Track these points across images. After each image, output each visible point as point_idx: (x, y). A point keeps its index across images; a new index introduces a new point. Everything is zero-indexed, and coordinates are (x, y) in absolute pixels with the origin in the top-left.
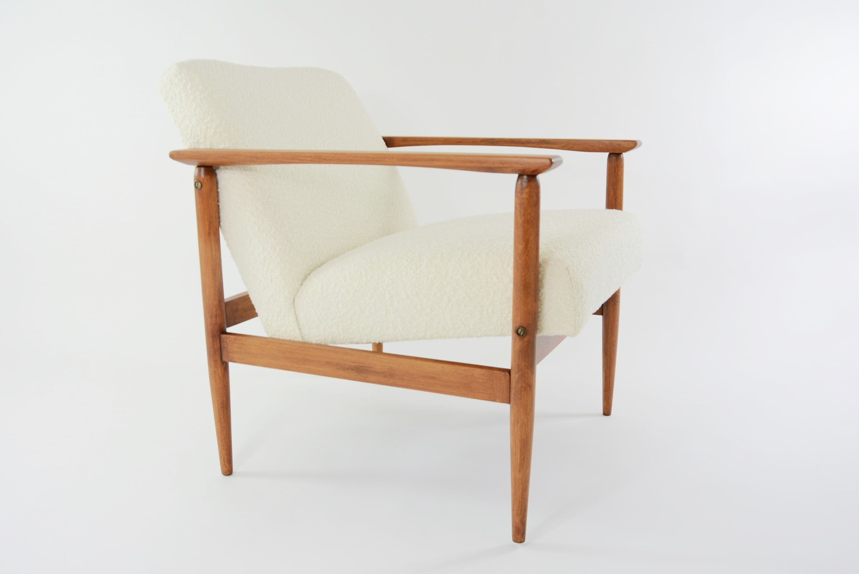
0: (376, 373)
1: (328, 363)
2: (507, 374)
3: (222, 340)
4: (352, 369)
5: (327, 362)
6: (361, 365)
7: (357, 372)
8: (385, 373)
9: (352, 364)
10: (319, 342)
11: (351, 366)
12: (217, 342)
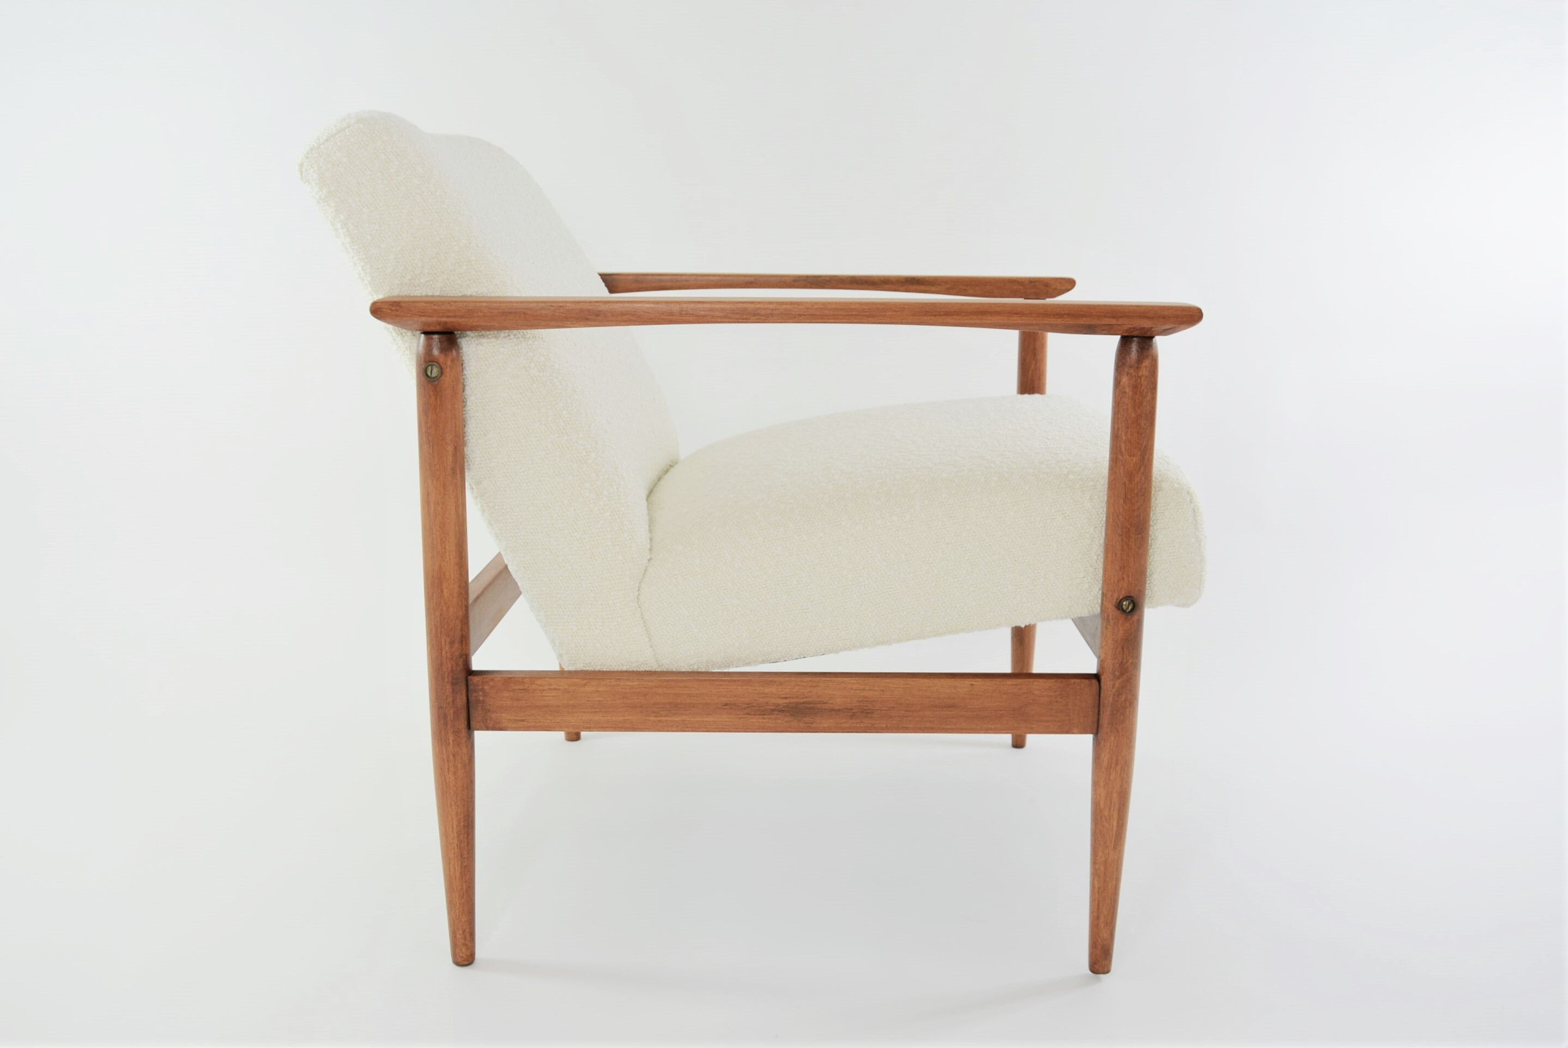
0: (834, 712)
1: (728, 706)
2: (1094, 681)
3: (471, 687)
4: (781, 711)
5: (726, 705)
6: (802, 701)
7: (792, 715)
8: (851, 709)
9: (781, 702)
10: (695, 668)
11: (779, 705)
12: (461, 694)
